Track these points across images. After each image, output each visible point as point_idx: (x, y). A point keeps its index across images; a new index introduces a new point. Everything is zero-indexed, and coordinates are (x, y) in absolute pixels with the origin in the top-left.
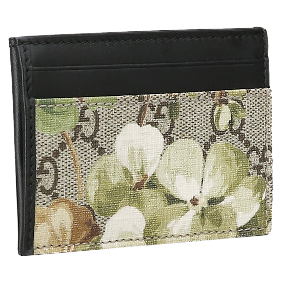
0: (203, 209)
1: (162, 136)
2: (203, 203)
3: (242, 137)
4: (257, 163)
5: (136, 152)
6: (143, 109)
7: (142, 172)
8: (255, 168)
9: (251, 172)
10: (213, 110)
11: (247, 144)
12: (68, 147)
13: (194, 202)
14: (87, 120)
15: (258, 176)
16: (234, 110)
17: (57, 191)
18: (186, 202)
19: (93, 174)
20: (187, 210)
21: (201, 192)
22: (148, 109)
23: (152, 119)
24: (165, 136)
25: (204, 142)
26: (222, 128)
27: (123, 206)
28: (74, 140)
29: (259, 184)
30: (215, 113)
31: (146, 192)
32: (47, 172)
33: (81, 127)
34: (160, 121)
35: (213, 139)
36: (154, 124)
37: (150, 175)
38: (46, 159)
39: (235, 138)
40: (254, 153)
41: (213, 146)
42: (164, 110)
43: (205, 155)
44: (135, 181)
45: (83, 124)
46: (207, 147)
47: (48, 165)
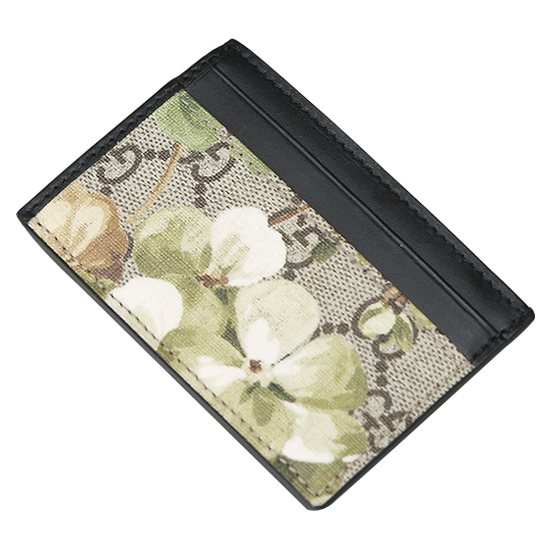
0: (257, 384)
1: (285, 262)
2: (264, 378)
3: (381, 367)
4: (375, 415)
5: (239, 244)
6: (288, 212)
7: (226, 271)
8: (366, 415)
9: (356, 413)
10: (374, 300)
11: (382, 381)
12: (168, 162)
13: (255, 366)
14: (217, 158)
15: (363, 429)
16: (398, 329)
17: (113, 189)
18: (244, 356)
19: (169, 214)
20: (237, 364)
21: (273, 365)
22: (295, 218)
23: (289, 233)
24: (288, 265)
25: (329, 321)
26: (365, 331)
27: (170, 280)
28: (182, 161)
29: (355, 436)
30: (373, 307)
31: (209, 295)
32: (122, 161)
33: (202, 157)
34: (297, 243)
35: (343, 329)
36: (287, 240)
37: (232, 283)
38: (133, 148)
39: (372, 359)
40: (382, 400)
41: (335, 336)
42: (313, 239)
43: (316, 334)
44: (209, 272)
45: (208, 157)
46: (328, 328)
47: (130, 156)
